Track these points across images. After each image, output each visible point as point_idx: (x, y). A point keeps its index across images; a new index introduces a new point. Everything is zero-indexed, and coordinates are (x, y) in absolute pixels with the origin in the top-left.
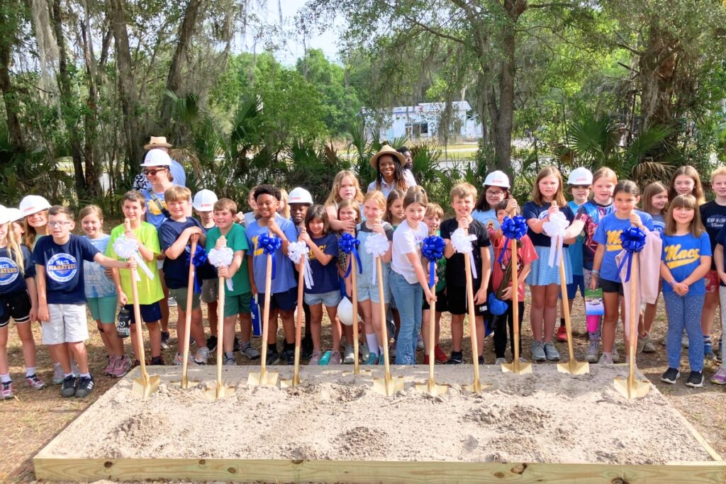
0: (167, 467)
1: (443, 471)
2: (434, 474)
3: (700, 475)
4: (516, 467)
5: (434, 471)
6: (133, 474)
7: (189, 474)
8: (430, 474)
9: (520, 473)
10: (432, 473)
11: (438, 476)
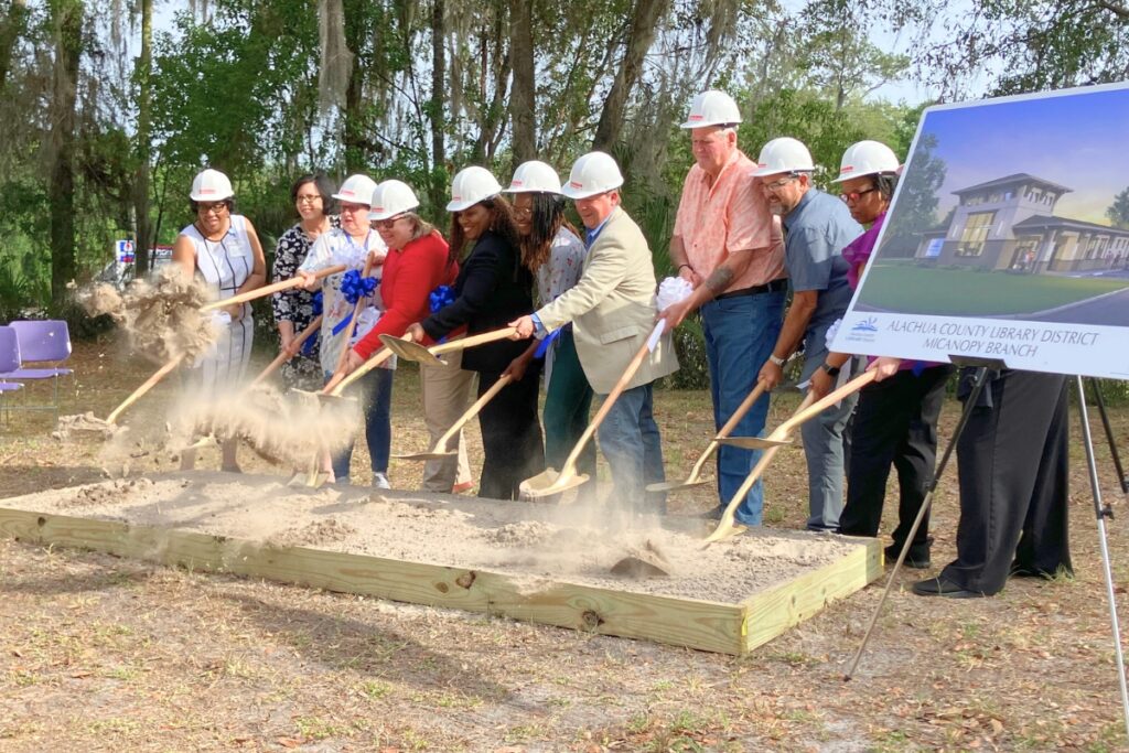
0: (94, 531)
1: (376, 572)
2: (367, 577)
3: (700, 621)
4: (463, 576)
5: (366, 571)
6: (62, 538)
7: (113, 545)
8: (361, 576)
9: (468, 587)
10: (365, 574)
11: (371, 581)
